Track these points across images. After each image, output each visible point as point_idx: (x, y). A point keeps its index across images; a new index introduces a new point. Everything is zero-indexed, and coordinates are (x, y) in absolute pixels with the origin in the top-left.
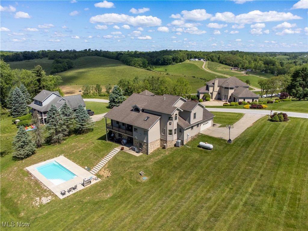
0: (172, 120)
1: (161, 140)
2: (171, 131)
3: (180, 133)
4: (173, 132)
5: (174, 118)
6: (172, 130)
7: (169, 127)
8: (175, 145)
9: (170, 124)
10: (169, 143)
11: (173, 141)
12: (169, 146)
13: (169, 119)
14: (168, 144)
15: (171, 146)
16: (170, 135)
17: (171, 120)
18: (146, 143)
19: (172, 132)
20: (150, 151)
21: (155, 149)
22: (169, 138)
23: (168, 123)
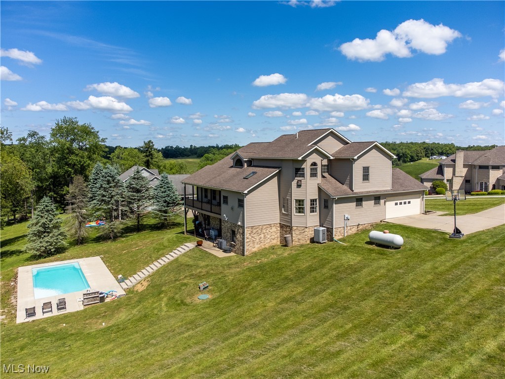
0: (303, 175)
1: (282, 226)
2: (300, 202)
3: (326, 210)
4: (307, 206)
5: (308, 172)
6: (303, 201)
7: (296, 194)
8: (312, 241)
9: (299, 186)
10: (298, 232)
11: (307, 230)
12: (297, 240)
13: (296, 174)
14: (293, 236)
15: (302, 242)
16: (300, 212)
17: (300, 177)
18: (241, 227)
19: (303, 205)
20: (251, 247)
21: (263, 247)
22: (297, 219)
23: (294, 183)
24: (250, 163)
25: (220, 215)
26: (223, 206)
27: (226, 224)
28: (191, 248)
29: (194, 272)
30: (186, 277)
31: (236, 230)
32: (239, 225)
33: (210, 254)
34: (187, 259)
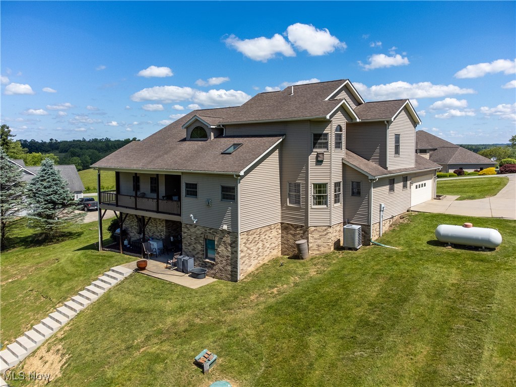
0: (325, 145)
1: (285, 228)
2: (321, 188)
3: (356, 198)
4: (331, 193)
5: (332, 140)
6: (325, 185)
7: (315, 174)
8: (338, 247)
9: (319, 162)
10: (316, 235)
11: (330, 230)
12: (315, 247)
13: (315, 144)
14: (310, 241)
15: (323, 250)
16: (319, 203)
17: (320, 147)
18: (229, 233)
19: (325, 192)
20: (247, 266)
21: (262, 263)
22: (316, 215)
23: (312, 158)
24: (220, 132)
25: (180, 215)
26: (186, 201)
27: (193, 230)
28: (127, 275)
29: (161, 325)
30: (148, 338)
31: (216, 239)
32: (223, 231)
33: (170, 283)
34: (129, 297)
